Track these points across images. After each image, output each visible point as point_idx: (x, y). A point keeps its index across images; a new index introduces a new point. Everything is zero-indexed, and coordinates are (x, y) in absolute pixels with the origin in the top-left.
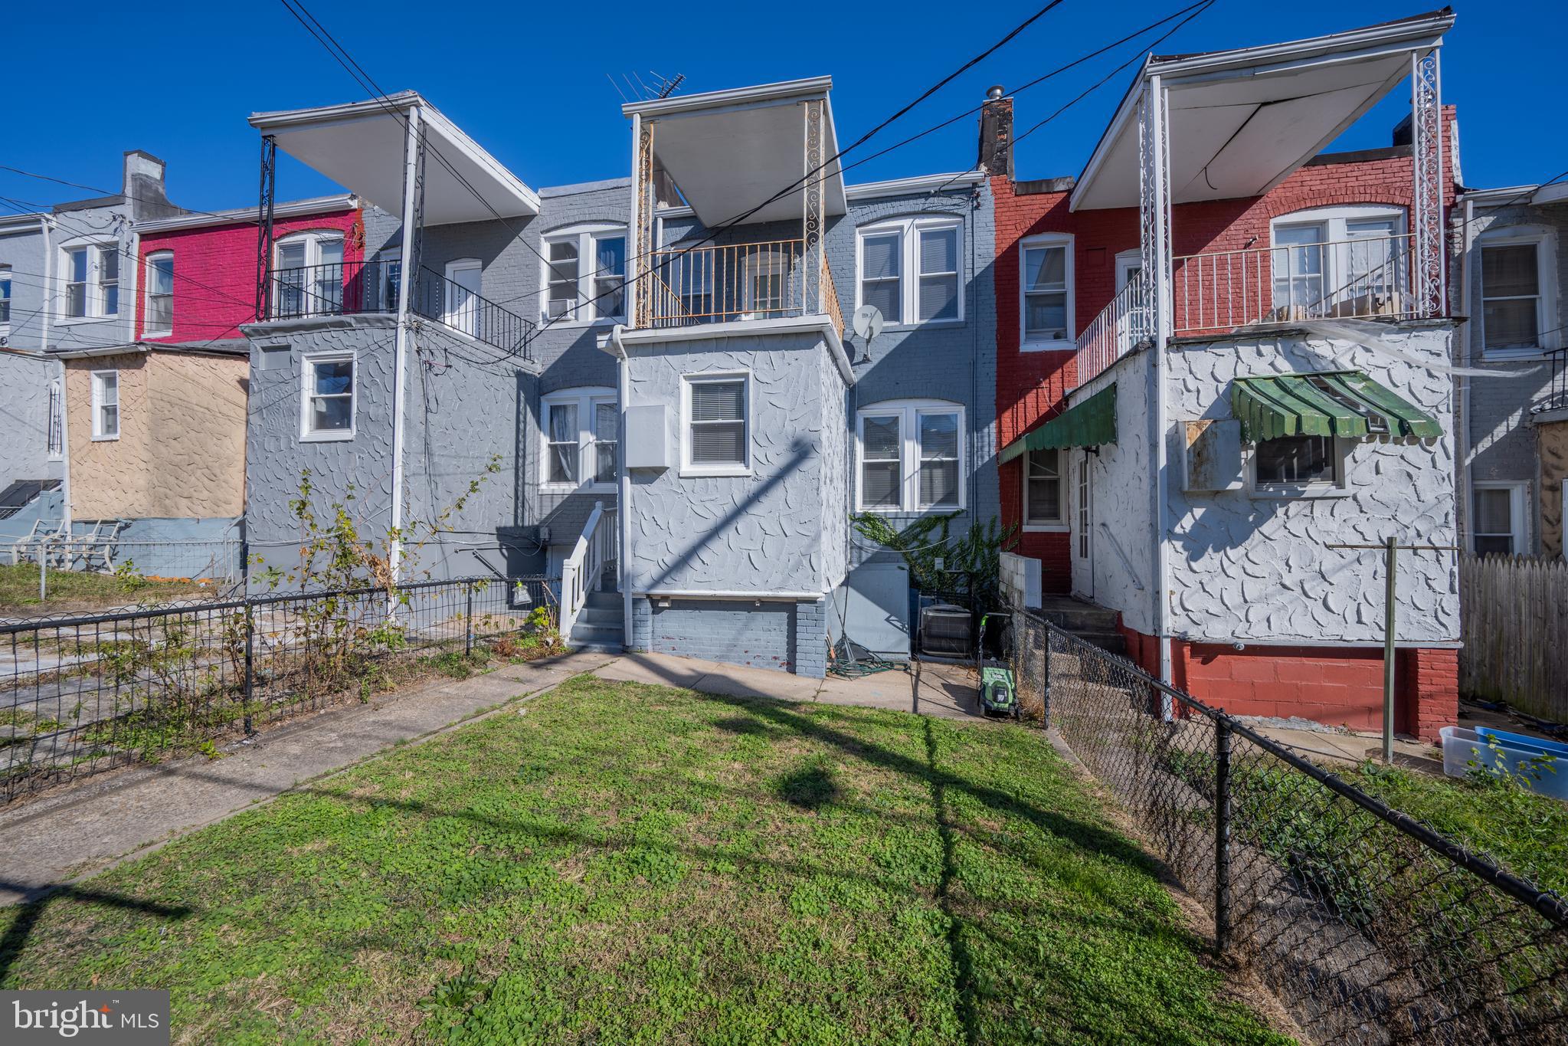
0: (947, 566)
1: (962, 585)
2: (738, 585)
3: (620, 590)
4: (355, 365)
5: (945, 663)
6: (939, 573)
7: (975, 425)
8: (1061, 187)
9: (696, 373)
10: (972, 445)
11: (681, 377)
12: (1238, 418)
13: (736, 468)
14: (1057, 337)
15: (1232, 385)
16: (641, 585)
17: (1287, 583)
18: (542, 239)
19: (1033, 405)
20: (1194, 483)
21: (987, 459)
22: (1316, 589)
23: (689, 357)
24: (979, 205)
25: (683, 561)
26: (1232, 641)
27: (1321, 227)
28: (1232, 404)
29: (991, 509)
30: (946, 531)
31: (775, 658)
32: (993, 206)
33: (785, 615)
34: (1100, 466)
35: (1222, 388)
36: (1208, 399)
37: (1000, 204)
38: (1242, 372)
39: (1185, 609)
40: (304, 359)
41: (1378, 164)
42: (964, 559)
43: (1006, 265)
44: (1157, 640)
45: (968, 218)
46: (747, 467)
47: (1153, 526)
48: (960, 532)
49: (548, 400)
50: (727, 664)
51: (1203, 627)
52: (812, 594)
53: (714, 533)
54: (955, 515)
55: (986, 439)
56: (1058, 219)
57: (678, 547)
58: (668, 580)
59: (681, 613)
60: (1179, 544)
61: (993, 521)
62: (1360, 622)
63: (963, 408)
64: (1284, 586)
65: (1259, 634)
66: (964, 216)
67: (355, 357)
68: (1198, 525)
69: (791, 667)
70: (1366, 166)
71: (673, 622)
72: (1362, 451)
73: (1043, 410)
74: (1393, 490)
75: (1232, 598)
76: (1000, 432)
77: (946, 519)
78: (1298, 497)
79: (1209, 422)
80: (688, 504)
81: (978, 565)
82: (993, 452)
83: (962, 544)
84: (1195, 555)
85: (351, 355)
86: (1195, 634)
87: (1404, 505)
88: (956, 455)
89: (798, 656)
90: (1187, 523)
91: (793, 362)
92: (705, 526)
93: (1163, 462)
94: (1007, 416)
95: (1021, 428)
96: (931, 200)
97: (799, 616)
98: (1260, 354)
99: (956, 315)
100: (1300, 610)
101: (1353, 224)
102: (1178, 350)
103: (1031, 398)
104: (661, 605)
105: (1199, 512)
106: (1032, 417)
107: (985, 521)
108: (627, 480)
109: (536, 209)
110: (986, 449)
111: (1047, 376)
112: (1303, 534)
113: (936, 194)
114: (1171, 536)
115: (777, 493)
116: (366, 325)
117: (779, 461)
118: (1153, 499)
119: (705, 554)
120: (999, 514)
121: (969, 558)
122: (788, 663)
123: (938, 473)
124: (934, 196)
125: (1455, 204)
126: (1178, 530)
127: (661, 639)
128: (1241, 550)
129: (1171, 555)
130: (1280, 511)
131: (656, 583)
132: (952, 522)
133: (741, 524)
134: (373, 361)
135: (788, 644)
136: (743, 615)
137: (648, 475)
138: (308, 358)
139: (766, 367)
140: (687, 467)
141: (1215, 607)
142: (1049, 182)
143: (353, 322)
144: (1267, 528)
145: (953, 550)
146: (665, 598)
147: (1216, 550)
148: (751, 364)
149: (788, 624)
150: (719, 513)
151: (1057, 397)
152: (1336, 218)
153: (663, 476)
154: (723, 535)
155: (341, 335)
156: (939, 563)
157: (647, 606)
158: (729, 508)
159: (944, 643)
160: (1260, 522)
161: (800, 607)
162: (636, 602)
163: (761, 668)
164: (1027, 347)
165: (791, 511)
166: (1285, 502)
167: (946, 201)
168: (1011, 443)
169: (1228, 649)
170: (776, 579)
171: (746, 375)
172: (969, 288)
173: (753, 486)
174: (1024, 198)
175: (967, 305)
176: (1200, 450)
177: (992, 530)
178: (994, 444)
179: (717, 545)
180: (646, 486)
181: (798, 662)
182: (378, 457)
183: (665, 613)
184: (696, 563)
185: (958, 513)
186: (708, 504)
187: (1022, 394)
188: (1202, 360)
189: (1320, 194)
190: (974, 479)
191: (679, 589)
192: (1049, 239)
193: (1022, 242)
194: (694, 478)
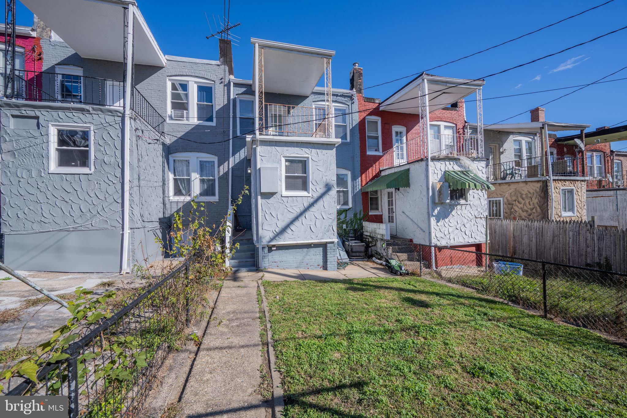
0: (347, 227)
1: (352, 234)
2: (306, 238)
3: (256, 244)
4: (92, 133)
5: (360, 261)
6: (345, 230)
7: (354, 179)
8: (377, 102)
9: (288, 155)
10: (353, 185)
11: (282, 156)
12: (447, 182)
13: (304, 193)
14: (376, 150)
15: (445, 172)
16: (265, 241)
17: (457, 228)
18: (167, 80)
19: (371, 172)
20: (439, 200)
21: (358, 190)
22: (463, 229)
23: (285, 148)
24: (354, 102)
25: (283, 230)
26: (447, 245)
27: (439, 126)
28: (445, 178)
29: (360, 207)
30: (346, 215)
31: (318, 265)
32: (358, 104)
33: (321, 249)
34: (400, 194)
35: (443, 173)
36: (439, 176)
37: (360, 104)
38: (447, 170)
39: (437, 237)
40: (50, 125)
41: (450, 112)
42: (352, 225)
43: (362, 124)
44: (430, 247)
45: (350, 106)
46: (309, 193)
47: (428, 213)
48: (350, 215)
49: (172, 156)
50: (300, 270)
51: (440, 242)
52: (333, 240)
53: (296, 218)
54: (349, 209)
55: (358, 183)
56: (376, 112)
57: (281, 225)
58: (277, 238)
59: (280, 251)
60: (434, 218)
61: (360, 211)
62: (472, 237)
63: (350, 172)
64: (457, 229)
65: (453, 243)
66: (349, 105)
67: (92, 128)
68: (439, 212)
69: (325, 268)
70: (448, 111)
71: (276, 256)
72: (471, 192)
73: (374, 174)
74: (477, 202)
75: (446, 233)
76: (362, 181)
77: (346, 211)
78: (459, 204)
79: (442, 183)
80: (286, 207)
81: (356, 227)
82: (360, 188)
83: (351, 220)
84: (438, 222)
85: (89, 128)
86: (439, 244)
87: (479, 206)
88: (347, 188)
89: (328, 263)
90: (436, 211)
91: (325, 154)
92: (292, 216)
93: (431, 194)
94: (364, 175)
95: (368, 180)
96: (338, 97)
97: (328, 248)
98: (450, 164)
99: (346, 140)
100: (460, 235)
101: (446, 127)
102: (432, 161)
103: (370, 170)
104: (273, 249)
105: (438, 208)
106: (371, 177)
107: (358, 211)
108: (259, 197)
109: (165, 64)
110: (358, 187)
111: (375, 163)
112: (460, 214)
113: (340, 96)
114: (433, 216)
115: (320, 203)
116: (100, 112)
117: (321, 191)
118: (428, 205)
119: (292, 227)
120: (362, 209)
121: (354, 224)
122: (323, 267)
123: (341, 194)
124: (339, 96)
125: (465, 126)
126: (434, 214)
127: (272, 263)
128: (448, 219)
129: (433, 221)
130: (456, 208)
131: (272, 240)
132: (348, 212)
133: (307, 214)
134: (106, 132)
135: (323, 259)
136: (305, 250)
137: (268, 195)
138: (53, 125)
139: (315, 155)
140: (285, 193)
141: (443, 236)
142: (374, 99)
143: (91, 109)
144: (454, 213)
145: (348, 221)
146: (274, 246)
147: (443, 220)
148: (310, 154)
149: (323, 252)
150: (298, 210)
151: (378, 171)
152: (442, 124)
153: (275, 196)
154: (300, 219)
155: (81, 116)
156: (344, 226)
157: (266, 250)
158: (302, 209)
159: (357, 254)
160: (451, 211)
161: (328, 245)
162: (263, 248)
163: (314, 270)
164: (369, 153)
165: (325, 210)
166: (456, 205)
167: (343, 99)
168: (365, 185)
169: (445, 247)
170: (320, 235)
171: (308, 158)
172: (351, 131)
173: (312, 200)
174: (367, 103)
175: (350, 137)
176: (440, 191)
177: (360, 214)
178: (360, 185)
179: (297, 223)
180: (267, 200)
181: (328, 266)
182: (111, 183)
183: (273, 252)
184: (289, 231)
185: (350, 208)
186: (293, 207)
187: (368, 169)
188: (438, 164)
189: (439, 117)
190: (354, 197)
191: (281, 242)
192: (373, 118)
193: (366, 117)
194: (288, 197)
